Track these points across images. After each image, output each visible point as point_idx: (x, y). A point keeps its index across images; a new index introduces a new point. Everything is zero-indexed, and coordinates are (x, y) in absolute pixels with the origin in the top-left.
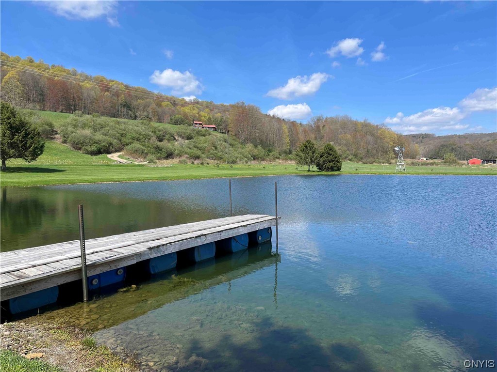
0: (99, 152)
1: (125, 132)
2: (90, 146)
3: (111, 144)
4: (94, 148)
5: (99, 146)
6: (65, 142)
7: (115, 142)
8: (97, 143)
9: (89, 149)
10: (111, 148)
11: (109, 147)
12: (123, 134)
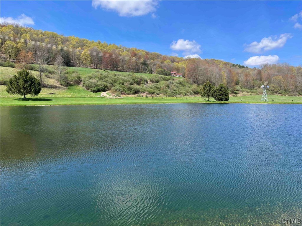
0: (98, 91)
1: (116, 80)
2: (94, 87)
3: (106, 86)
4: (96, 89)
5: (99, 88)
6: (83, 86)
7: (109, 85)
8: (98, 86)
9: (93, 89)
10: (106, 88)
11: (105, 88)
12: (115, 81)
